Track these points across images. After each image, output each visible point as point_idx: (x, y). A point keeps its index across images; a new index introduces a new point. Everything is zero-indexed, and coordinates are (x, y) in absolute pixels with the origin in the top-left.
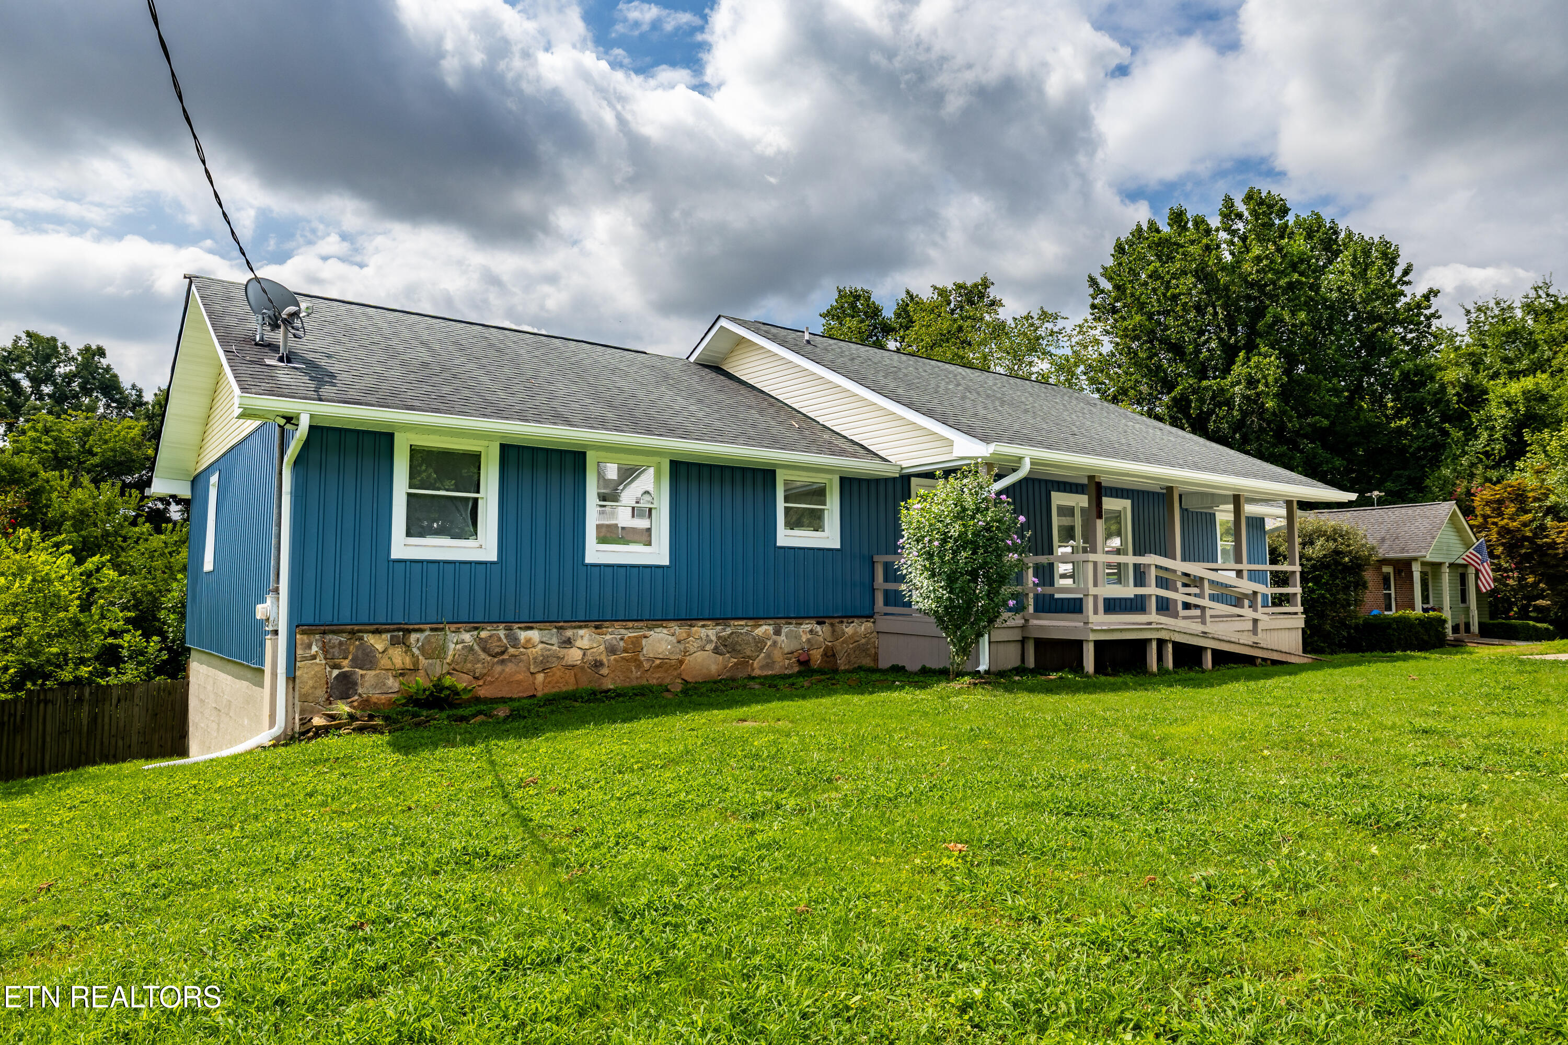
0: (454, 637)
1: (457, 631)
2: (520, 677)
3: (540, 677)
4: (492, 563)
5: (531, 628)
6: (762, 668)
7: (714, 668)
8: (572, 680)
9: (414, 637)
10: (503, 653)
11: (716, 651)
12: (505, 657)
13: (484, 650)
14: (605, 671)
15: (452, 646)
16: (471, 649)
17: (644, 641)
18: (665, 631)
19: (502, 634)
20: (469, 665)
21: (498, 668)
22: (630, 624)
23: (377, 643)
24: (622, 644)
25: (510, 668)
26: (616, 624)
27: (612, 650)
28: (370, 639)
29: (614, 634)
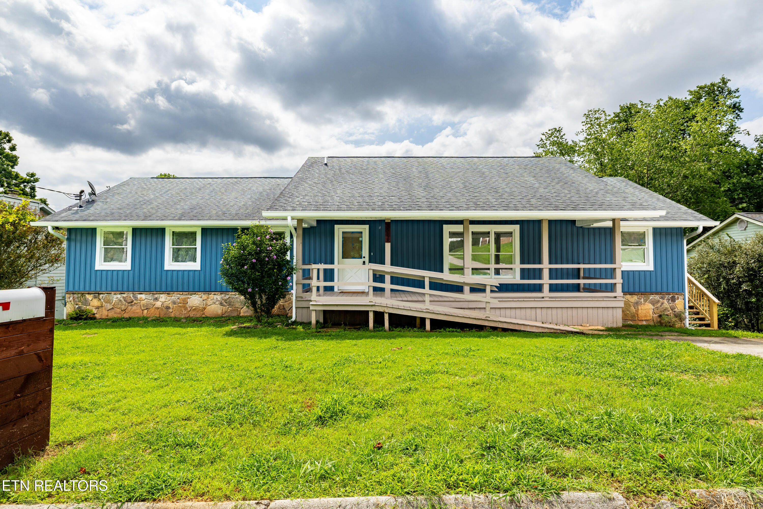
0: (115, 296)
1: (115, 294)
2: (138, 311)
3: (146, 311)
4: (129, 271)
5: (142, 294)
6: (244, 312)
7: (220, 312)
8: (158, 313)
9: (101, 296)
10: (132, 302)
11: (221, 304)
12: (133, 303)
13: (125, 300)
14: (171, 310)
15: (114, 299)
16: (121, 301)
17: (188, 300)
18: (197, 296)
19: (131, 295)
20: (119, 306)
21: (130, 308)
22: (181, 293)
23: (89, 297)
24: (178, 300)
25: (134, 307)
26: (175, 293)
27: (174, 303)
28: (87, 296)
29: (175, 297)
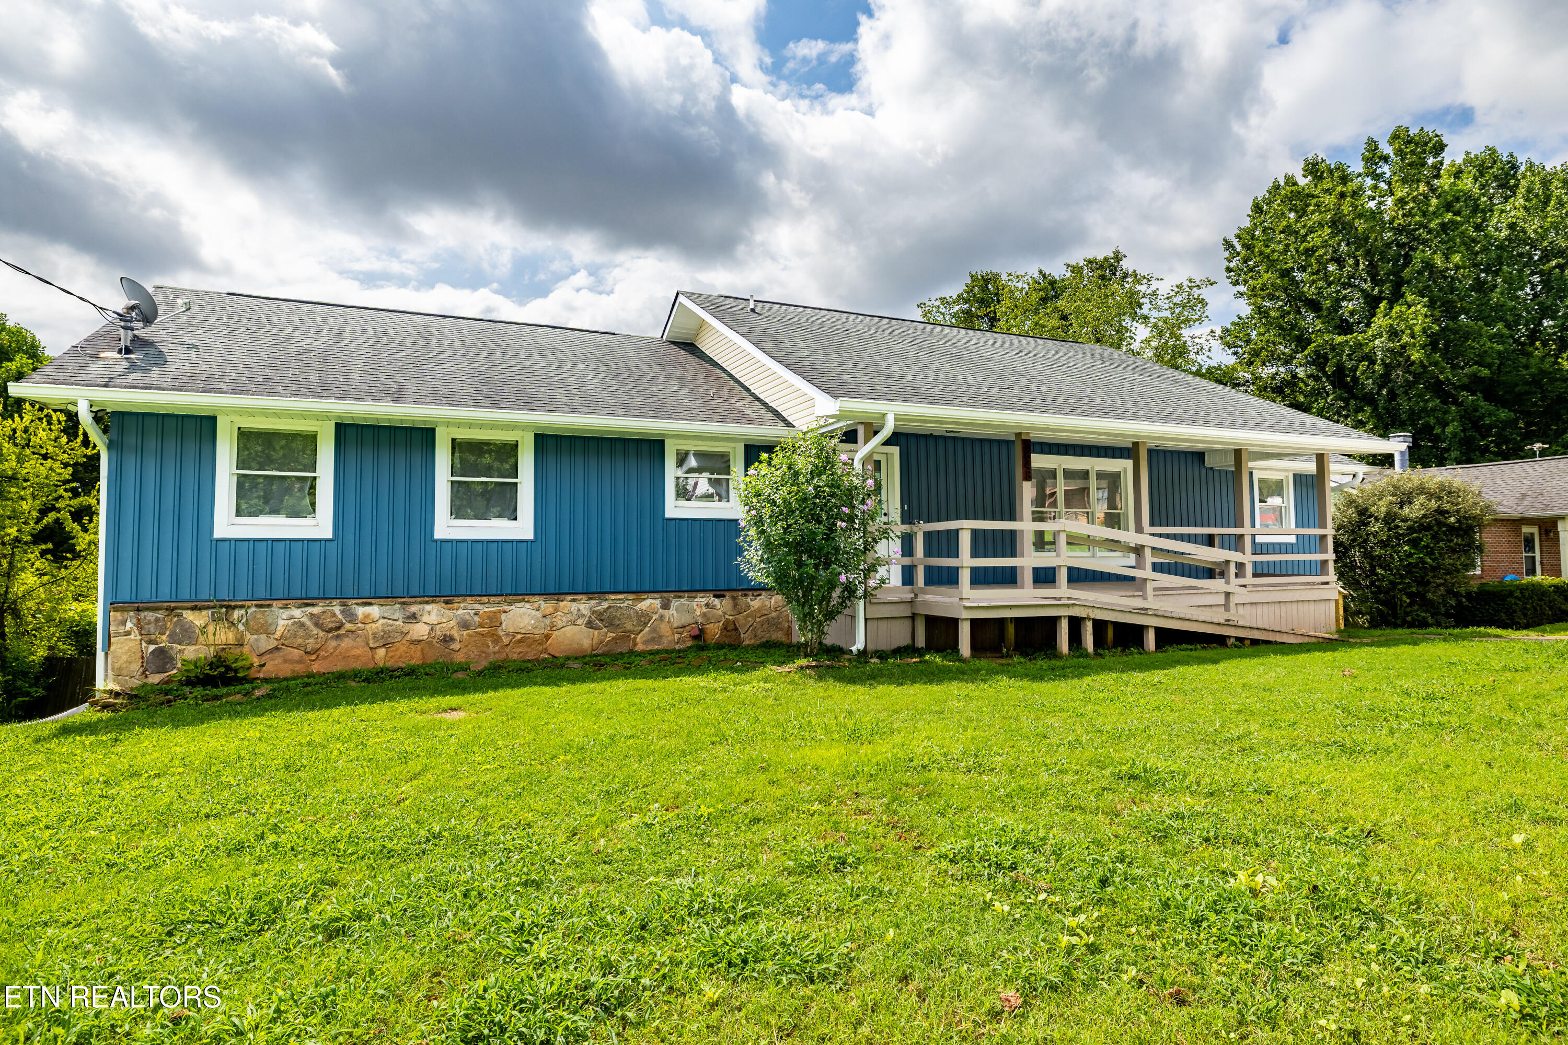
0: (285, 614)
1: (285, 607)
2: (357, 652)
3: (381, 652)
4: (326, 541)
5: (370, 604)
6: (646, 642)
7: (586, 643)
8: (419, 654)
9: (237, 614)
10: (338, 628)
11: (590, 625)
12: (342, 632)
13: (316, 625)
14: (456, 646)
15: (282, 623)
16: (302, 625)
17: (503, 616)
18: (528, 605)
19: (337, 610)
20: (300, 641)
21: (333, 643)
22: (485, 599)
23: (197, 619)
24: (476, 618)
25: (346, 643)
26: (468, 599)
27: (465, 625)
28: (189, 616)
29: (466, 609)
